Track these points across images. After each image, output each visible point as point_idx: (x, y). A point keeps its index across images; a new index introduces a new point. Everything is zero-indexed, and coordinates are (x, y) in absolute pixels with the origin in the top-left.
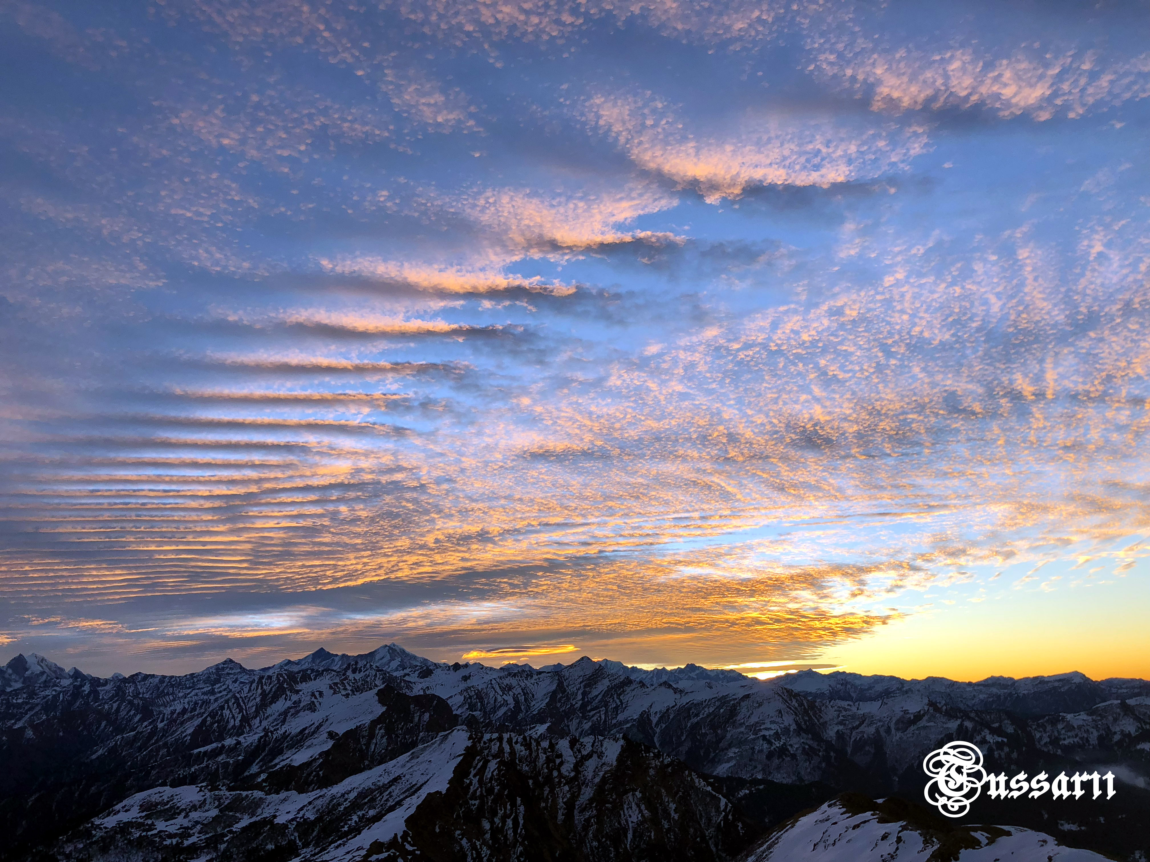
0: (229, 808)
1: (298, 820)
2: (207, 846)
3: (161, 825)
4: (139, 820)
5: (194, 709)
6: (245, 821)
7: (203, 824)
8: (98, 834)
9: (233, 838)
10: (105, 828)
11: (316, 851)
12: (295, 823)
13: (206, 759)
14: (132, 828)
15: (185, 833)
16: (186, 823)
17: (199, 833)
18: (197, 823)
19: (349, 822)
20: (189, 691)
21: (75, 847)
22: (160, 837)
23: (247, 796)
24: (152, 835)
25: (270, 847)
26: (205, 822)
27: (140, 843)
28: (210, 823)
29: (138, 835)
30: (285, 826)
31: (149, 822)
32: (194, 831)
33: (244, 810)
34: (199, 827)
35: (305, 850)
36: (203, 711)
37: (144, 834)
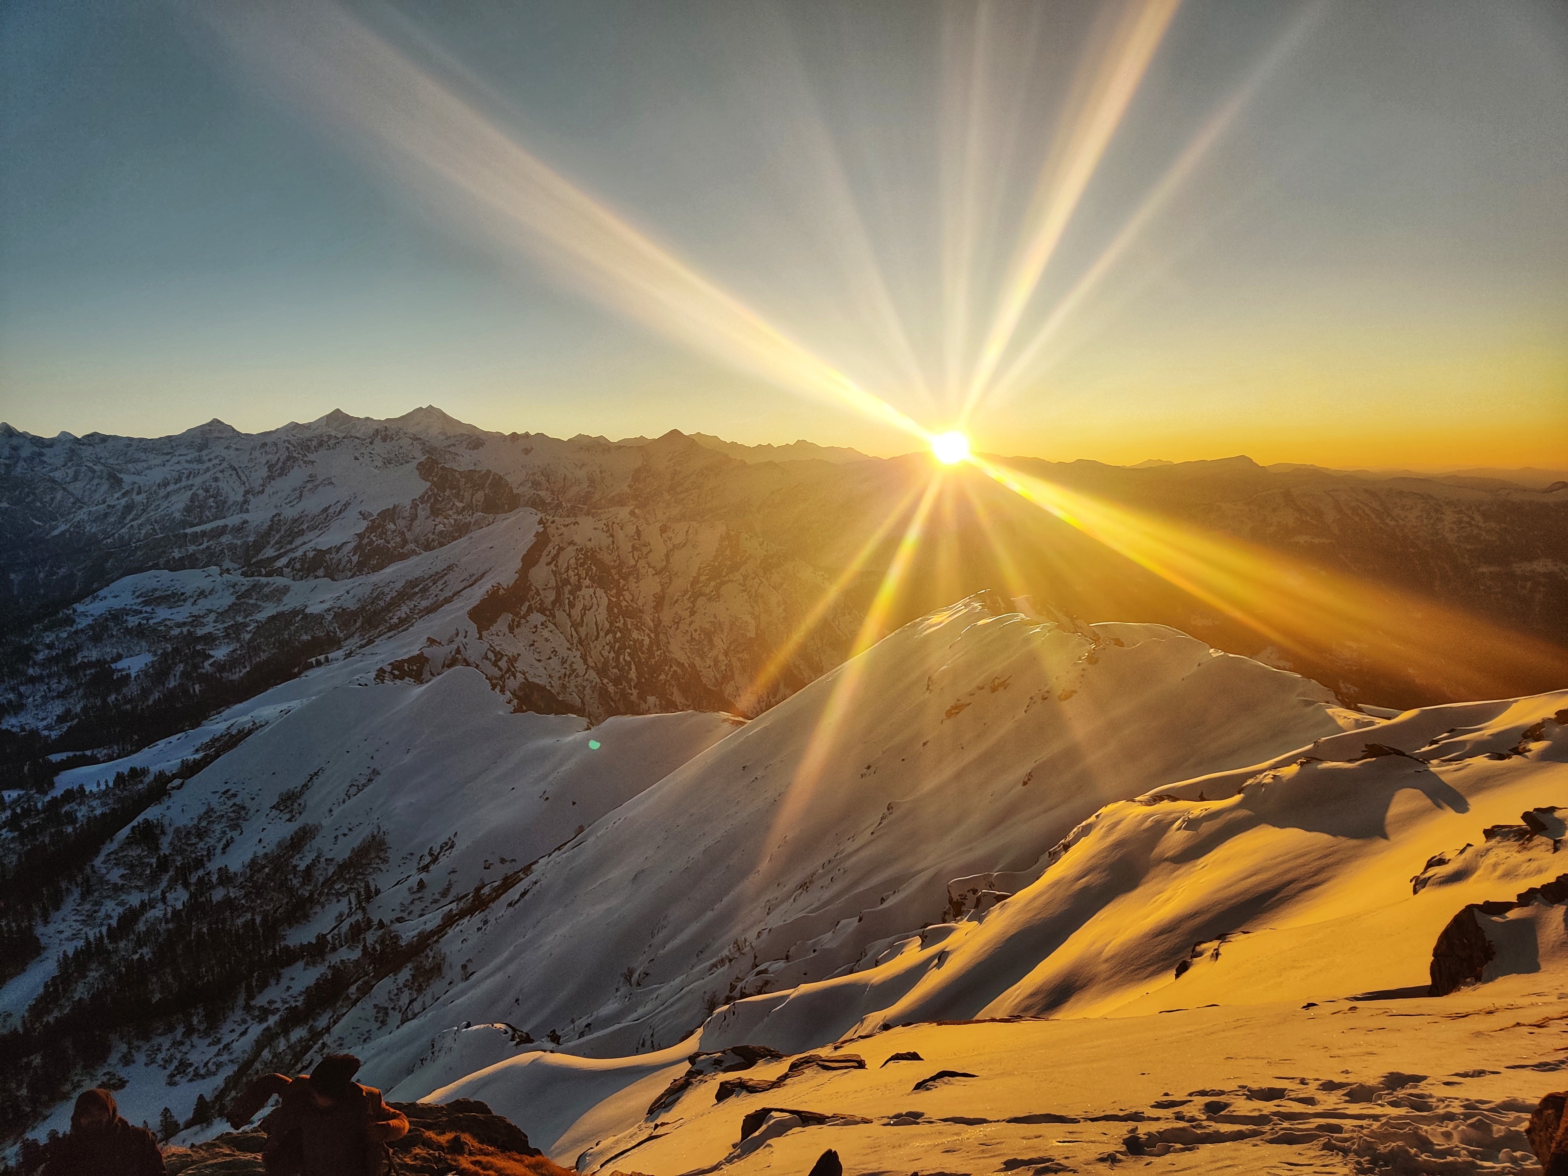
0: (247, 594)
1: (336, 610)
2: (227, 636)
3: (162, 613)
4: (135, 607)
5: (178, 480)
6: (269, 610)
7: (218, 613)
8: (82, 623)
9: (258, 627)
10: (92, 615)
11: (364, 642)
12: (332, 613)
13: (205, 539)
14: (127, 615)
15: (196, 621)
16: (195, 610)
17: (215, 622)
18: (210, 611)
19: (398, 613)
20: (168, 457)
21: (57, 636)
22: (166, 626)
23: (268, 583)
24: (154, 624)
25: (305, 637)
26: (220, 611)
27: (140, 632)
28: (226, 611)
29: (137, 623)
30: (320, 617)
31: (149, 609)
32: (207, 619)
33: (267, 598)
34: (213, 616)
35: (348, 642)
36: (190, 482)
37: (145, 622)
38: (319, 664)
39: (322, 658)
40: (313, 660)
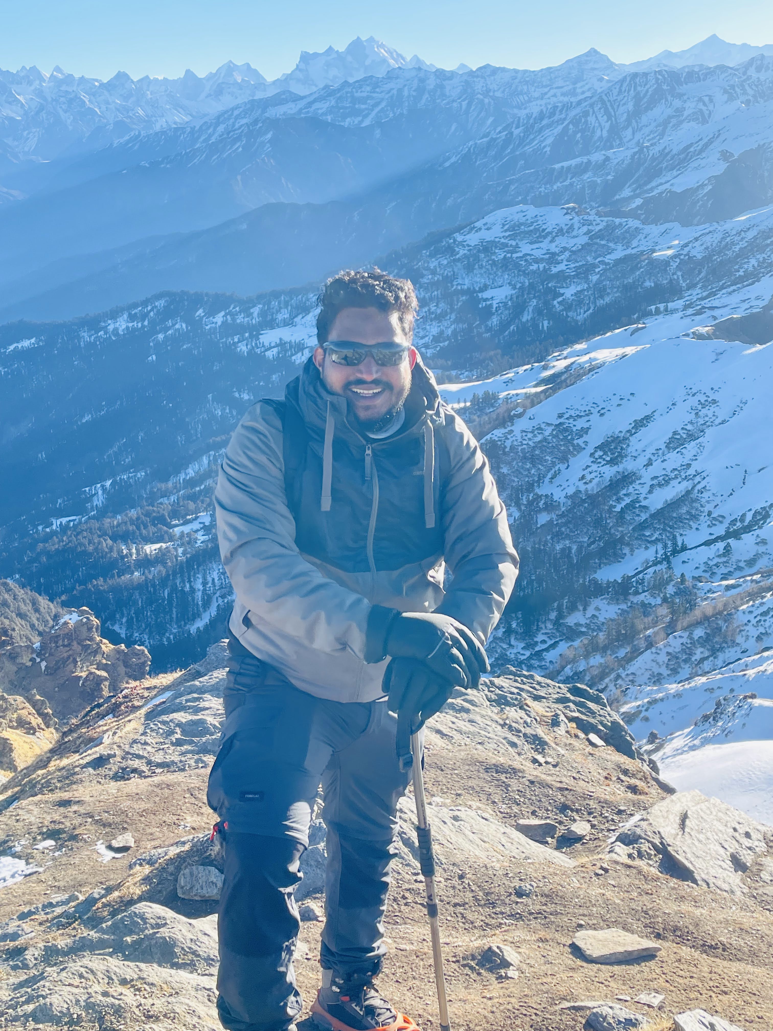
0: (600, 235)
1: (682, 257)
2: (577, 276)
3: (526, 248)
4: (503, 240)
5: (553, 114)
6: (619, 253)
7: (571, 251)
8: (462, 252)
9: (605, 270)
10: (468, 246)
11: (705, 294)
12: (678, 260)
13: (570, 176)
14: (496, 247)
15: (552, 258)
16: (553, 248)
17: (568, 261)
18: (565, 249)
19: (746, 266)
20: (546, 90)
21: (439, 262)
22: (526, 260)
23: (620, 224)
24: (517, 258)
25: (649, 284)
26: (574, 249)
27: (505, 264)
28: (580, 250)
29: (502, 256)
30: (666, 263)
31: (514, 243)
32: (562, 257)
33: (616, 240)
34: (567, 254)
35: (689, 292)
36: (563, 116)
37: (509, 255)
38: (658, 312)
39: (662, 306)
40: (653, 308)
